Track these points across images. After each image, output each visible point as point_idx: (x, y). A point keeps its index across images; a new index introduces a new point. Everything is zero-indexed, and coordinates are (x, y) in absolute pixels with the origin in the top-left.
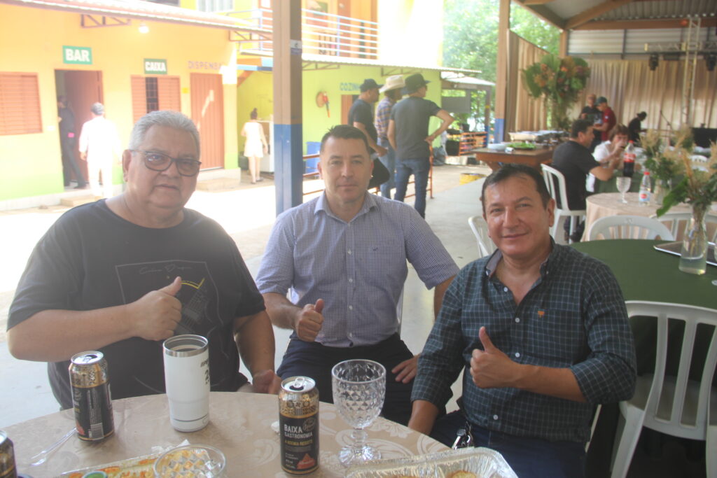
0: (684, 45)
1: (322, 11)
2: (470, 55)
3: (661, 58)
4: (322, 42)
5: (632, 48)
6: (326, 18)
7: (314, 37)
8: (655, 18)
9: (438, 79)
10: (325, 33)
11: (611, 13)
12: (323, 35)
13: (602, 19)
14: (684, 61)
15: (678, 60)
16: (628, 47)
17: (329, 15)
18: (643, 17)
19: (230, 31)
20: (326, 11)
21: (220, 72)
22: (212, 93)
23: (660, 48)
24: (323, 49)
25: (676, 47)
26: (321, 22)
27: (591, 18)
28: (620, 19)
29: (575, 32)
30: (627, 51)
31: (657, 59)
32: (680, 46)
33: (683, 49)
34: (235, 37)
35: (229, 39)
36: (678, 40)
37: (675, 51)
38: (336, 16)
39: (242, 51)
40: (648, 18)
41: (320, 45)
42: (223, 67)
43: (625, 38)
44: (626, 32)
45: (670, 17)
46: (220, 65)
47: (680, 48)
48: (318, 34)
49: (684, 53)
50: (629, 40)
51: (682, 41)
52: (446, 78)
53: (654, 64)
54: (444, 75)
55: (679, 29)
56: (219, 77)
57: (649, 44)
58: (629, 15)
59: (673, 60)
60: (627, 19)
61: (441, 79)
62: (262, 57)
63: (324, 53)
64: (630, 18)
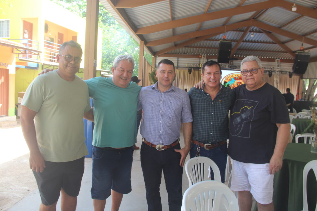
0: (201, 65)
1: (51, 41)
2: (110, 64)
3: (192, 69)
4: (52, 56)
5: (180, 65)
6: (53, 44)
7: (47, 53)
8: (189, 54)
9: (100, 74)
10: (53, 52)
11: (173, 51)
12: (52, 53)
13: (169, 53)
14: (201, 71)
15: (199, 70)
16: (179, 64)
17: (54, 43)
18: (184, 53)
19: (13, 47)
20: (53, 42)
21: (8, 68)
22: (3, 78)
23: (192, 66)
24: (52, 59)
25: (198, 66)
26: (51, 46)
27: (165, 53)
28: (176, 53)
29: (159, 57)
30: (179, 66)
31: (191, 70)
32: (199, 65)
33: (200, 66)
34: (15, 51)
35: (13, 52)
36: (198, 63)
37: (197, 67)
38: (57, 44)
39: (19, 58)
40: (186, 54)
41: (50, 57)
42: (9, 65)
43: (178, 61)
44: (178, 59)
45: (194, 54)
46: (8, 64)
47: (199, 66)
48: (50, 52)
49: (201, 68)
50: (179, 62)
51: (200, 63)
52: (103, 75)
53: (190, 72)
54: (102, 73)
55: (198, 59)
56: (7, 70)
57: (188, 64)
58: (180, 52)
59: (197, 70)
60: (178, 53)
61: (101, 75)
62: (28, 62)
63: (52, 61)
64: (180, 53)
